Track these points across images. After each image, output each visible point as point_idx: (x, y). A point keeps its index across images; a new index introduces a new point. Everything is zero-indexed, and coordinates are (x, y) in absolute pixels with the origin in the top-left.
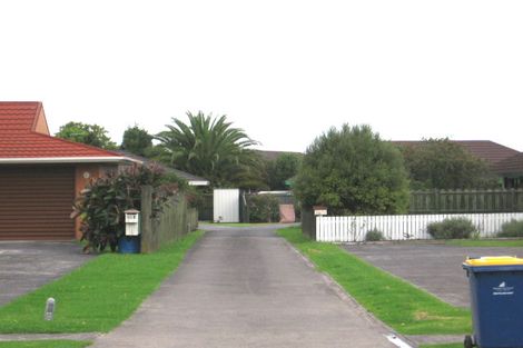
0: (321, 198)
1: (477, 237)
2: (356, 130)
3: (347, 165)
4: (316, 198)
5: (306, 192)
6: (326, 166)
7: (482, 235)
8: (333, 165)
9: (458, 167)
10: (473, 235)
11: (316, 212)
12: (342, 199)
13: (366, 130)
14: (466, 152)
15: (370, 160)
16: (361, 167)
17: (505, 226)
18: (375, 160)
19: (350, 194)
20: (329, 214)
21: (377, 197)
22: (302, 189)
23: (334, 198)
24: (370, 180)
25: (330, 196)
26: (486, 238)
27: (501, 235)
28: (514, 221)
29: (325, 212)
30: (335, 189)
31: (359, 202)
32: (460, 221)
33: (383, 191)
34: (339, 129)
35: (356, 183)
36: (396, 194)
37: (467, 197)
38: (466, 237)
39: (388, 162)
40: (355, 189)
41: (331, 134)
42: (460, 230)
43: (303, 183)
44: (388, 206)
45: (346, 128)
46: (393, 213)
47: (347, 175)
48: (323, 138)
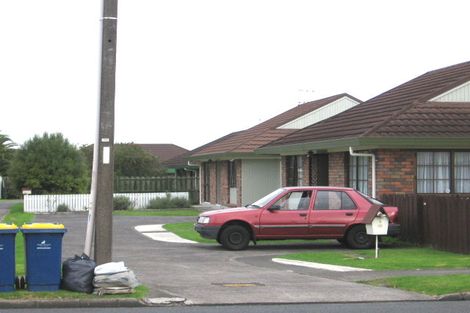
0: (27, 183)
1: (132, 209)
2: (53, 137)
3: (45, 160)
4: (24, 182)
5: (17, 178)
6: (30, 161)
7: (136, 207)
8: (36, 160)
9: (139, 162)
10: (130, 207)
11: (24, 192)
12: (42, 184)
13: (59, 136)
14: (145, 152)
15: (60, 156)
16: (54, 161)
17: (151, 202)
18: (64, 157)
19: (47, 180)
20: (33, 193)
21: (65, 182)
22: (15, 176)
23: (36, 183)
24: (60, 170)
25: (33, 181)
26: (139, 210)
27: (148, 208)
28: (158, 198)
29: (30, 192)
30: (36, 176)
31: (53, 185)
32: (121, 198)
33: (69, 178)
34: (41, 136)
35: (51, 173)
36: (79, 180)
37: (138, 182)
38: (125, 209)
39: (73, 158)
40: (50, 176)
41: (36, 139)
42: (120, 205)
43: (16, 173)
44: (73, 188)
45: (46, 135)
46: (77, 193)
47: (44, 167)
48: (30, 142)
